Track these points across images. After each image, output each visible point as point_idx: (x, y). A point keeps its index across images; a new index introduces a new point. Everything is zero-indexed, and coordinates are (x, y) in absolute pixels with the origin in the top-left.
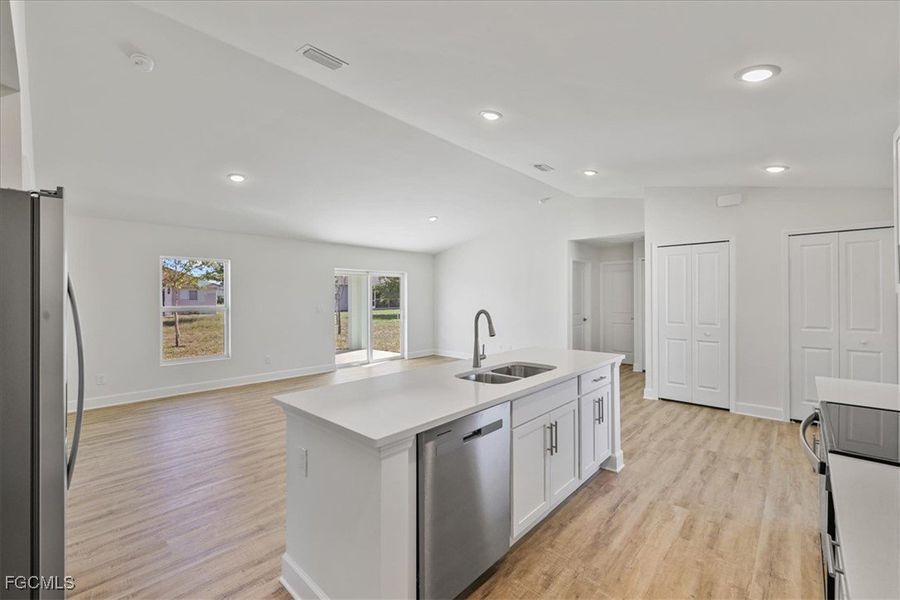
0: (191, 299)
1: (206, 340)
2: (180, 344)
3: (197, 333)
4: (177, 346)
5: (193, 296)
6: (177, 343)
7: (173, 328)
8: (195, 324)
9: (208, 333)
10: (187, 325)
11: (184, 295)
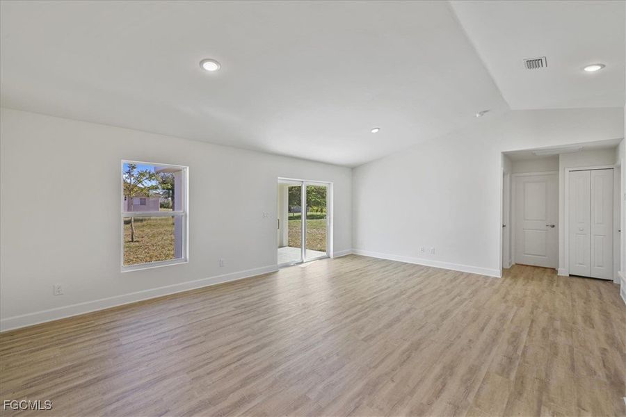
0: (141, 204)
1: (153, 236)
2: (135, 240)
3: (147, 230)
4: (132, 241)
5: (143, 203)
6: (132, 238)
7: (129, 226)
8: (144, 223)
9: (155, 230)
10: (139, 224)
11: (136, 201)
